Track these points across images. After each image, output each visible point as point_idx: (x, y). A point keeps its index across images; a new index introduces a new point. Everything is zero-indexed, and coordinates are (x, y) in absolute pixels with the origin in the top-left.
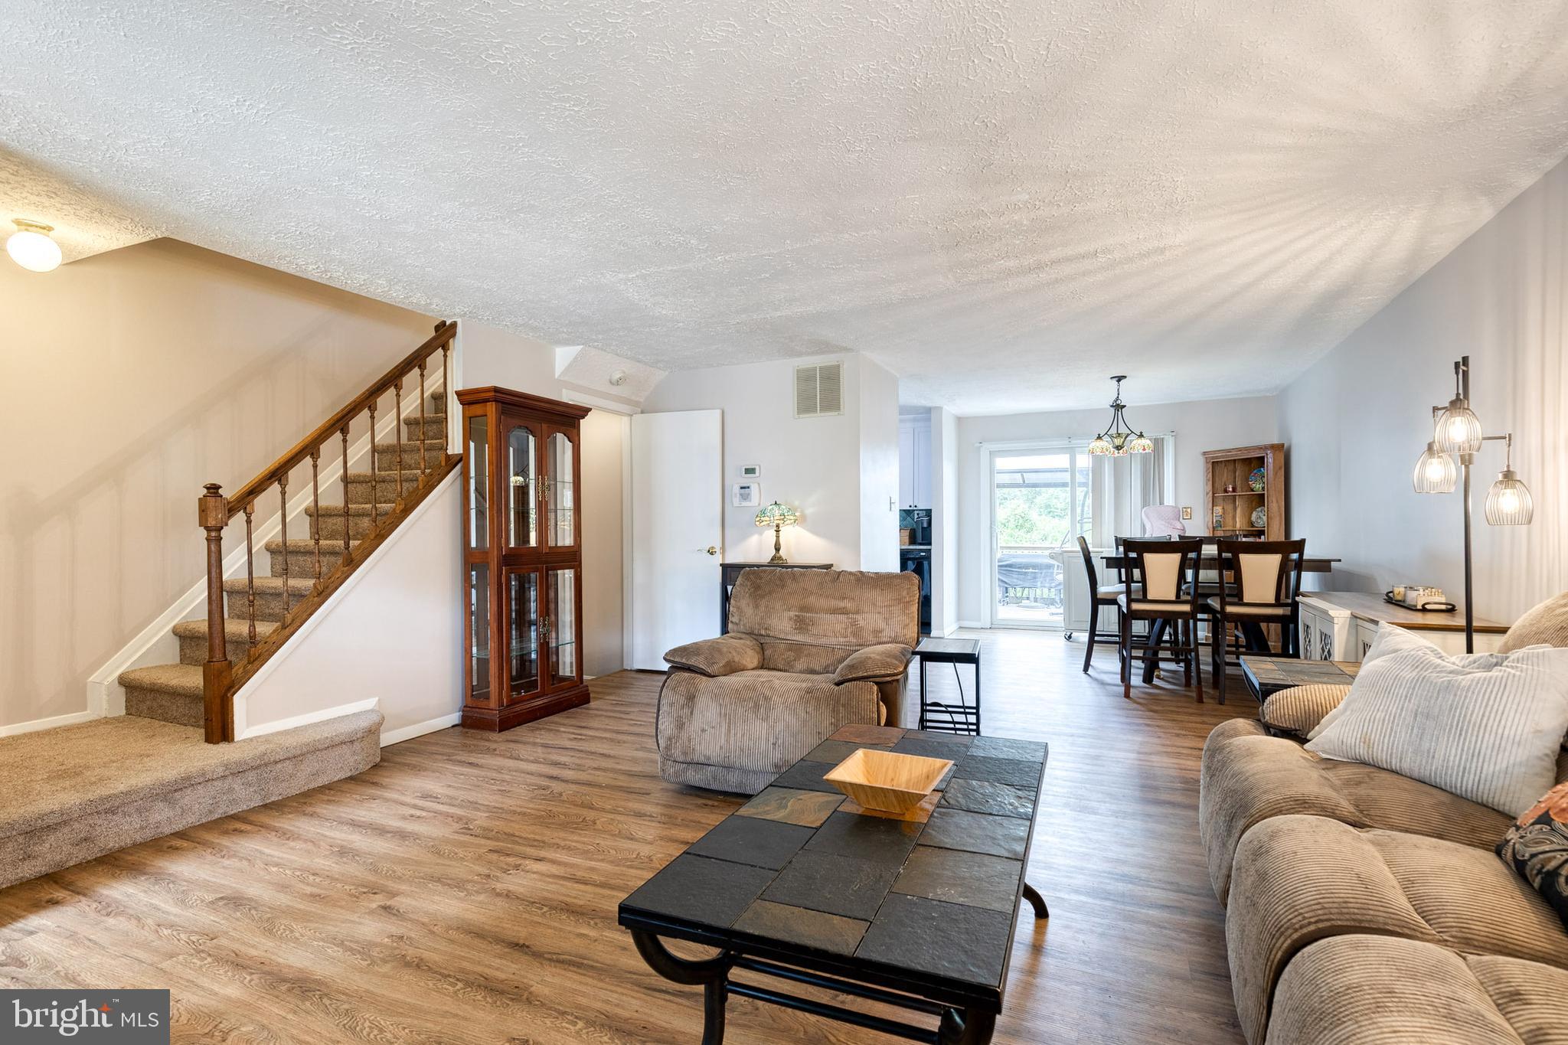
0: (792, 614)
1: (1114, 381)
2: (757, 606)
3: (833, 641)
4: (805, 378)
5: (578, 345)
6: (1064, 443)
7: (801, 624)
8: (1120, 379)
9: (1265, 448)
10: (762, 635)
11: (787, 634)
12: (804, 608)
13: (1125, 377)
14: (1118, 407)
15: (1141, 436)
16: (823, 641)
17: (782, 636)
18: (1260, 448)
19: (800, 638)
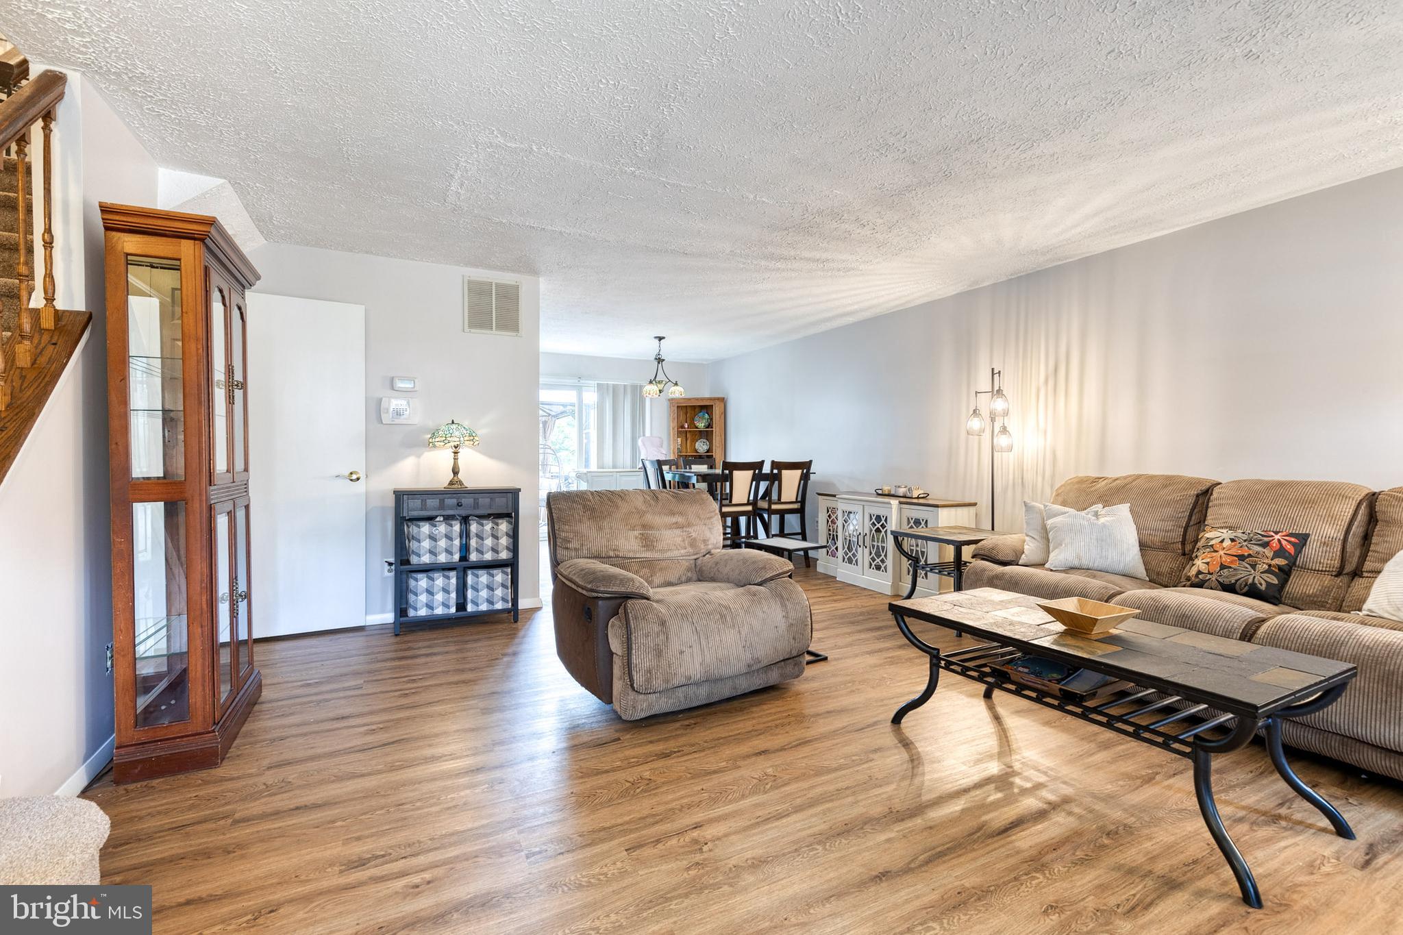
0: (636, 533)
1: (657, 341)
2: (600, 529)
3: (676, 553)
4: (478, 291)
5: (220, 177)
6: (574, 381)
7: (648, 543)
8: (660, 339)
9: (715, 399)
10: (611, 557)
11: (634, 551)
12: (644, 527)
13: (664, 338)
14: (660, 360)
15: (676, 384)
16: (668, 554)
17: (631, 555)
18: (710, 399)
19: (648, 555)
